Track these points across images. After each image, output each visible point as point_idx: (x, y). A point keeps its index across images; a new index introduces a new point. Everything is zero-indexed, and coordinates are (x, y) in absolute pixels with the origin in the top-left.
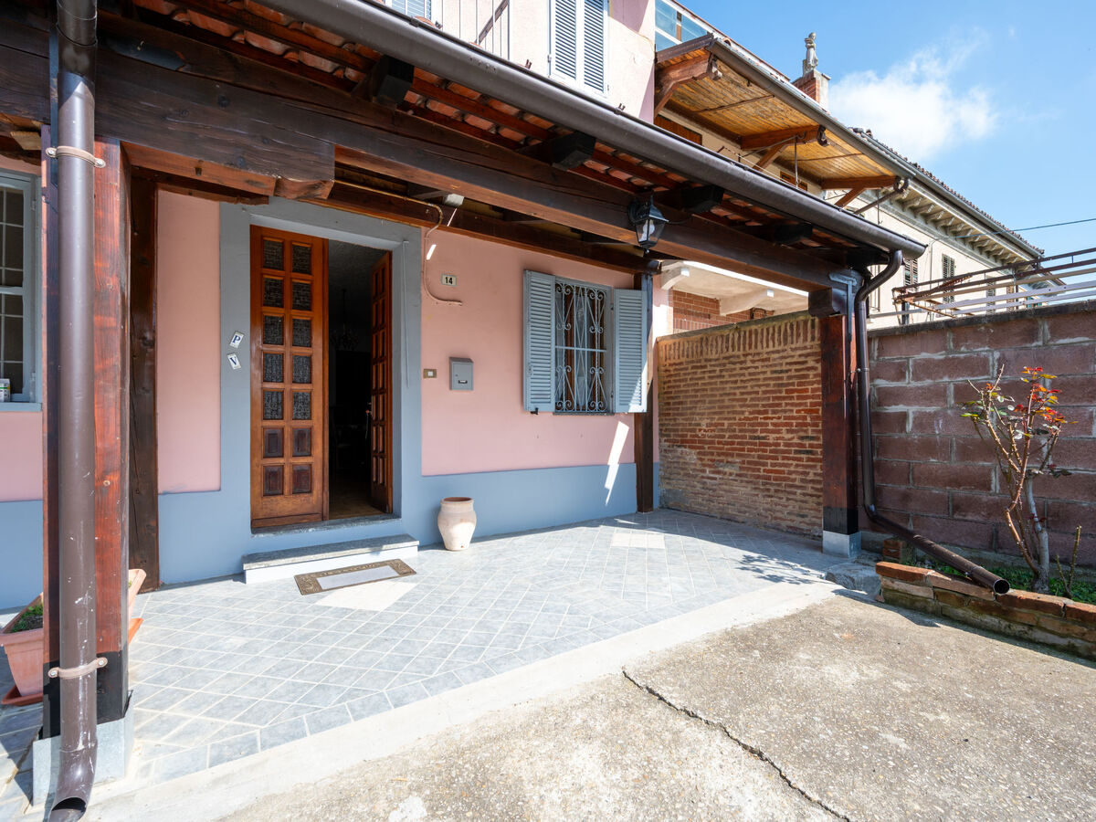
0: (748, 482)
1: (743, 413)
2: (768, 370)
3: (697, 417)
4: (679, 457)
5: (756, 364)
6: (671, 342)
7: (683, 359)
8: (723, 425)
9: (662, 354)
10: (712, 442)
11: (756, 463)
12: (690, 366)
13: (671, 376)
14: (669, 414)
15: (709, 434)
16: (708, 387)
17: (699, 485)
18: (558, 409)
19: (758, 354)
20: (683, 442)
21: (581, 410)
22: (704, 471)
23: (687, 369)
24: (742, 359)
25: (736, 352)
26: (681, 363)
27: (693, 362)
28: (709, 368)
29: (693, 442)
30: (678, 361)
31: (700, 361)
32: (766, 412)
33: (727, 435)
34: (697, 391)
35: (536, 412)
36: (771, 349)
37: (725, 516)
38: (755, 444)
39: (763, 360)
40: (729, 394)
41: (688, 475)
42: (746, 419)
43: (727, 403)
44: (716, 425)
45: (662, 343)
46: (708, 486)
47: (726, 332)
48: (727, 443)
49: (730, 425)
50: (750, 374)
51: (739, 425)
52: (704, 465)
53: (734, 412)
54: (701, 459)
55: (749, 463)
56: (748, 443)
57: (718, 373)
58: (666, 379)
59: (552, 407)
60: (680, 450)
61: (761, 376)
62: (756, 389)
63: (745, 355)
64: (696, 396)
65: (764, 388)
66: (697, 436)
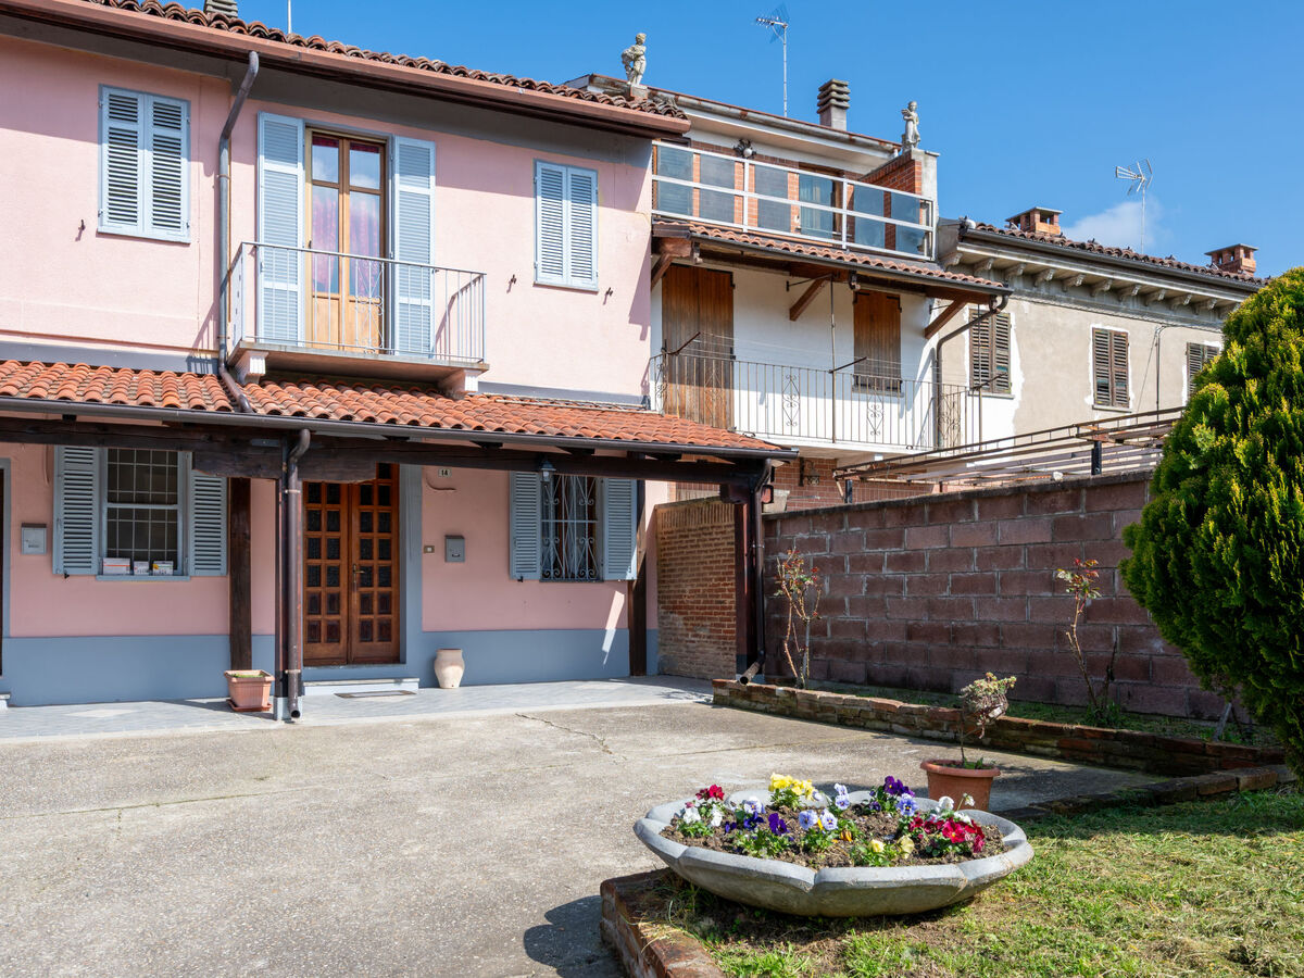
0: (714, 643)
1: (711, 579)
2: (726, 541)
3: (684, 584)
4: (671, 624)
5: (718, 536)
6: (665, 510)
7: (674, 528)
8: (699, 591)
9: (659, 522)
10: (692, 608)
11: (719, 625)
12: (678, 534)
13: (666, 543)
14: (664, 581)
15: (692, 600)
16: (689, 555)
17: (685, 649)
18: (545, 577)
19: (719, 527)
20: (674, 609)
21: (571, 577)
22: (687, 635)
23: (675, 537)
24: (710, 530)
25: (707, 525)
26: (672, 532)
27: (679, 531)
28: (690, 538)
29: (680, 608)
30: (670, 530)
31: (684, 531)
32: (724, 579)
33: (702, 600)
34: (683, 559)
35: (521, 580)
36: (726, 523)
37: (701, 676)
38: (717, 608)
39: (722, 533)
40: (702, 563)
41: (677, 640)
42: (714, 585)
43: (702, 571)
44: (696, 591)
45: (660, 511)
46: (691, 649)
47: (701, 505)
48: (702, 608)
49: (704, 591)
50: (716, 545)
51: (710, 591)
52: (687, 629)
53: (706, 579)
54: (686, 624)
55: (715, 625)
56: (714, 608)
57: (696, 543)
58: (662, 547)
60: (672, 616)
61: (721, 547)
62: (719, 558)
63: (712, 527)
64: (682, 564)
65: (723, 558)
66: (682, 602)
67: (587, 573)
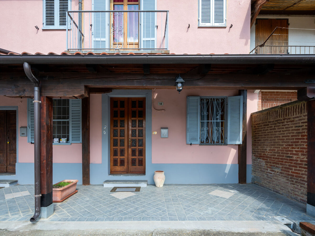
0: (284, 176)
1: (283, 145)
2: (294, 126)
3: (266, 147)
4: (259, 163)
5: (288, 123)
6: (256, 115)
7: (261, 122)
8: (275, 150)
9: (253, 120)
10: (271, 158)
11: (288, 168)
12: (263, 125)
13: (256, 129)
14: (255, 145)
15: (270, 154)
16: (269, 134)
17: (266, 176)
18: (202, 143)
19: (289, 119)
20: (260, 157)
21: (213, 143)
22: (267, 170)
23: (261, 126)
24: (283, 121)
25: (281, 118)
26: (260, 124)
27: (264, 123)
28: (270, 126)
29: (264, 157)
30: (259, 123)
31: (266, 123)
32: (292, 145)
33: (277, 155)
34: (265, 135)
35: (191, 144)
36: (295, 116)
37: (275, 190)
38: (288, 160)
39: (291, 121)
40: (277, 137)
41: (261, 171)
42: (284, 148)
43: (277, 141)
44: (272, 150)
45: (253, 116)
46: (269, 176)
47: (277, 109)
48: (276, 158)
49: (278, 150)
50: (286, 128)
51: (281, 150)
52: (268, 167)
53: (279, 145)
54: (267, 165)
55: (285, 168)
56: (285, 159)
57: (273, 128)
58: (255, 130)
59: (199, 142)
60: (259, 160)
61: (291, 129)
62: (288, 134)
63: (284, 119)
64: (265, 138)
65: (292, 134)
66: (265, 154)
67: (220, 141)
